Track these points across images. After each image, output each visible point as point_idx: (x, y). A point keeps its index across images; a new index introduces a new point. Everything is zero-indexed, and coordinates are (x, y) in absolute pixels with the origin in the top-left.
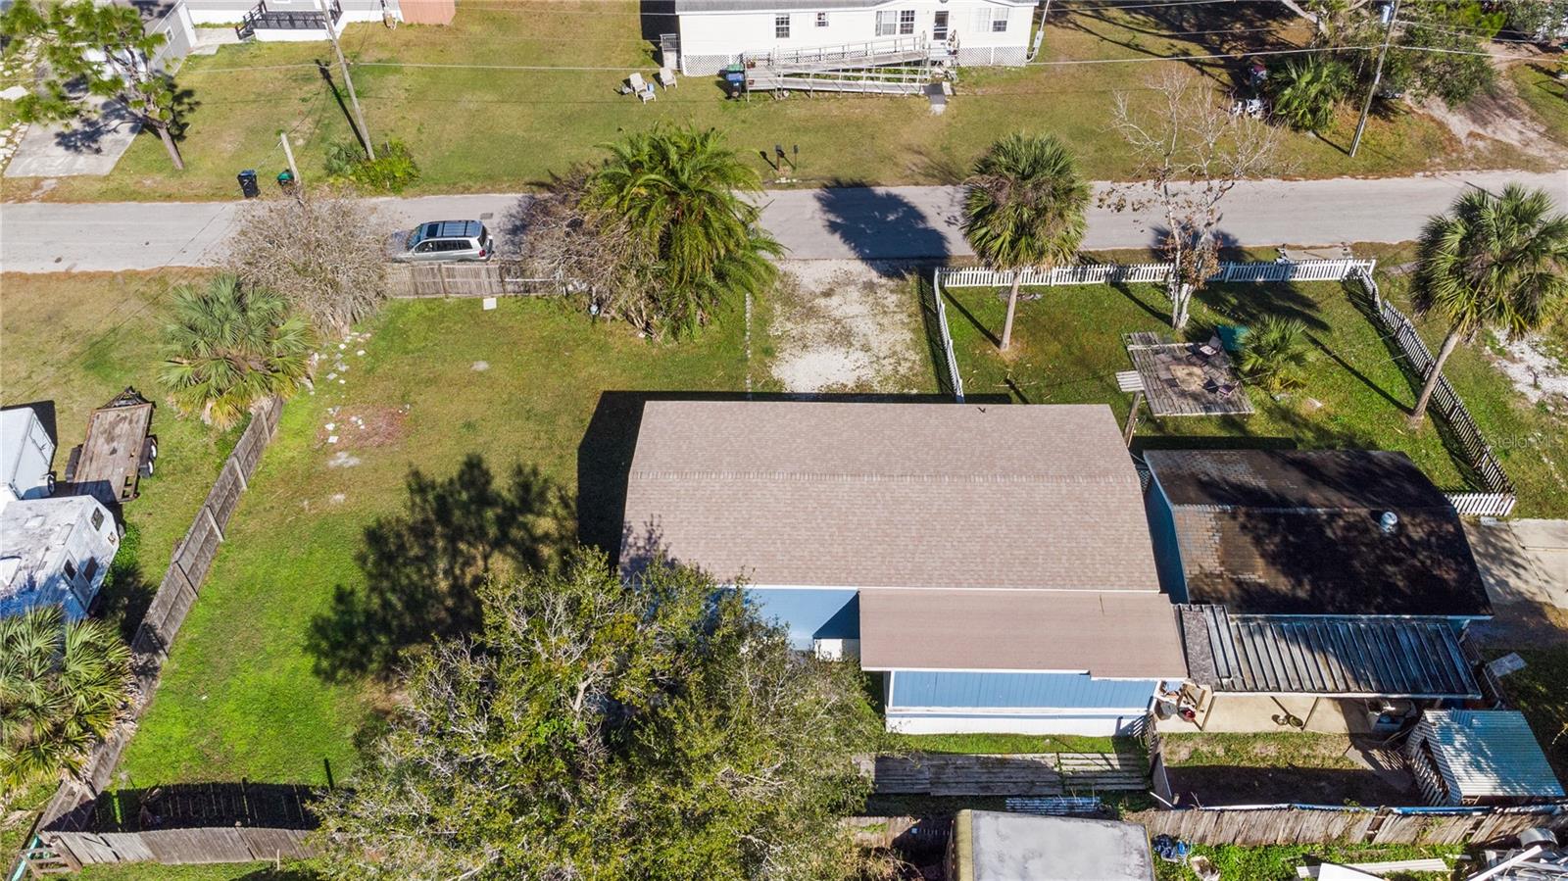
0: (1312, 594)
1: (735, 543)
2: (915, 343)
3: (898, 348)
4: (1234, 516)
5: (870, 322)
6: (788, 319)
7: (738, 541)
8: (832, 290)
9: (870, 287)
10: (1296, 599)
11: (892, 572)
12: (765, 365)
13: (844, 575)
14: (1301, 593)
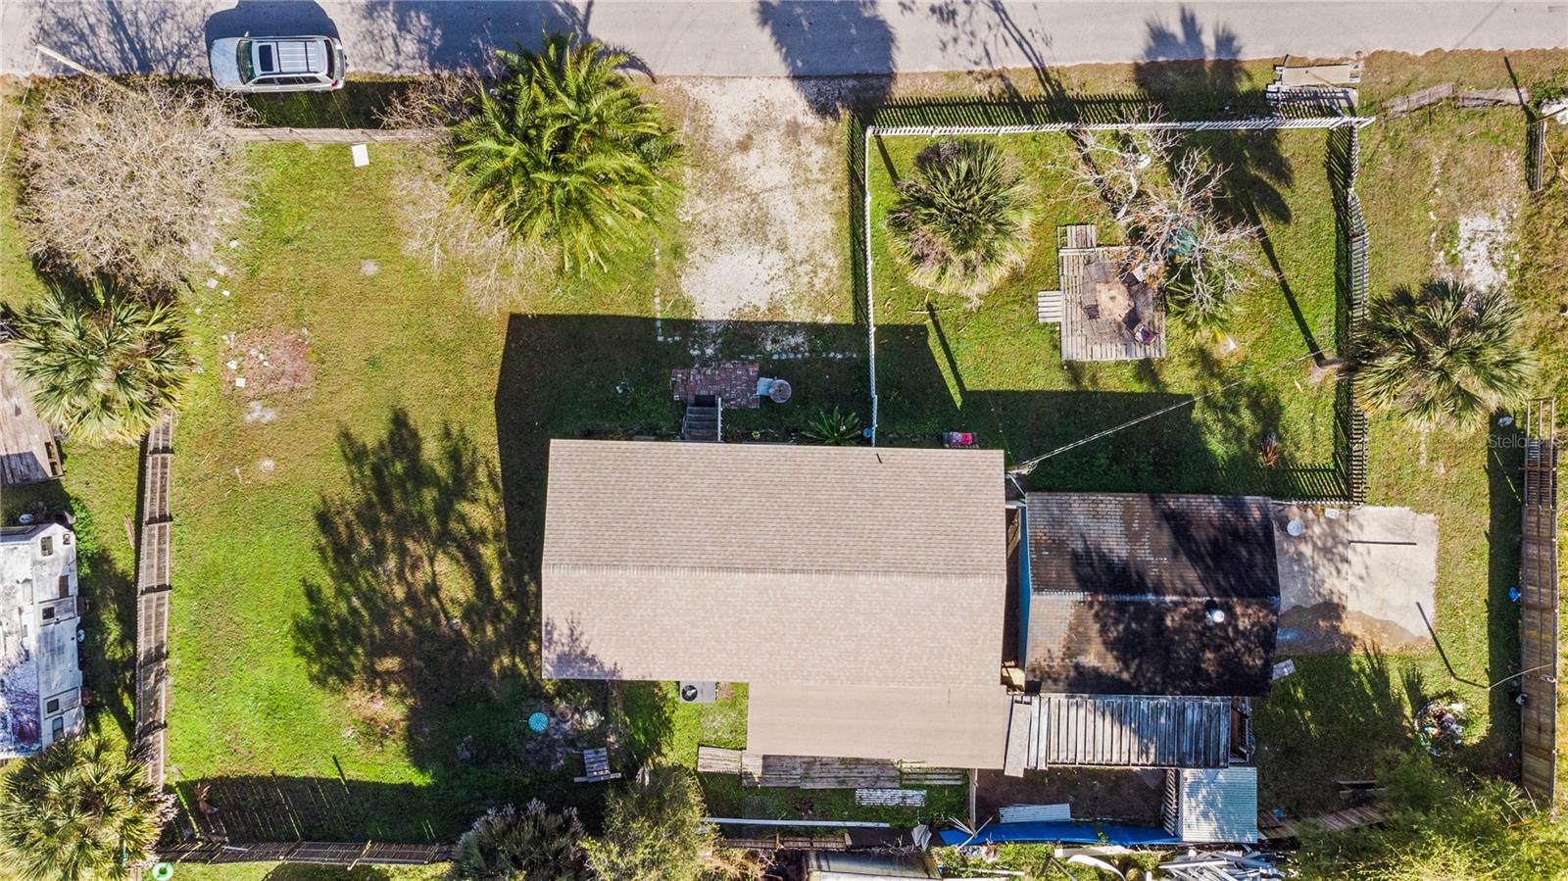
0: (1134, 677)
1: (642, 641)
2: (837, 235)
3: (817, 247)
4: (1091, 605)
5: (788, 198)
6: (699, 194)
7: (645, 638)
8: (749, 137)
9: (794, 130)
10: (1121, 681)
11: (778, 668)
12: (674, 273)
13: (736, 671)
14: (1125, 676)
